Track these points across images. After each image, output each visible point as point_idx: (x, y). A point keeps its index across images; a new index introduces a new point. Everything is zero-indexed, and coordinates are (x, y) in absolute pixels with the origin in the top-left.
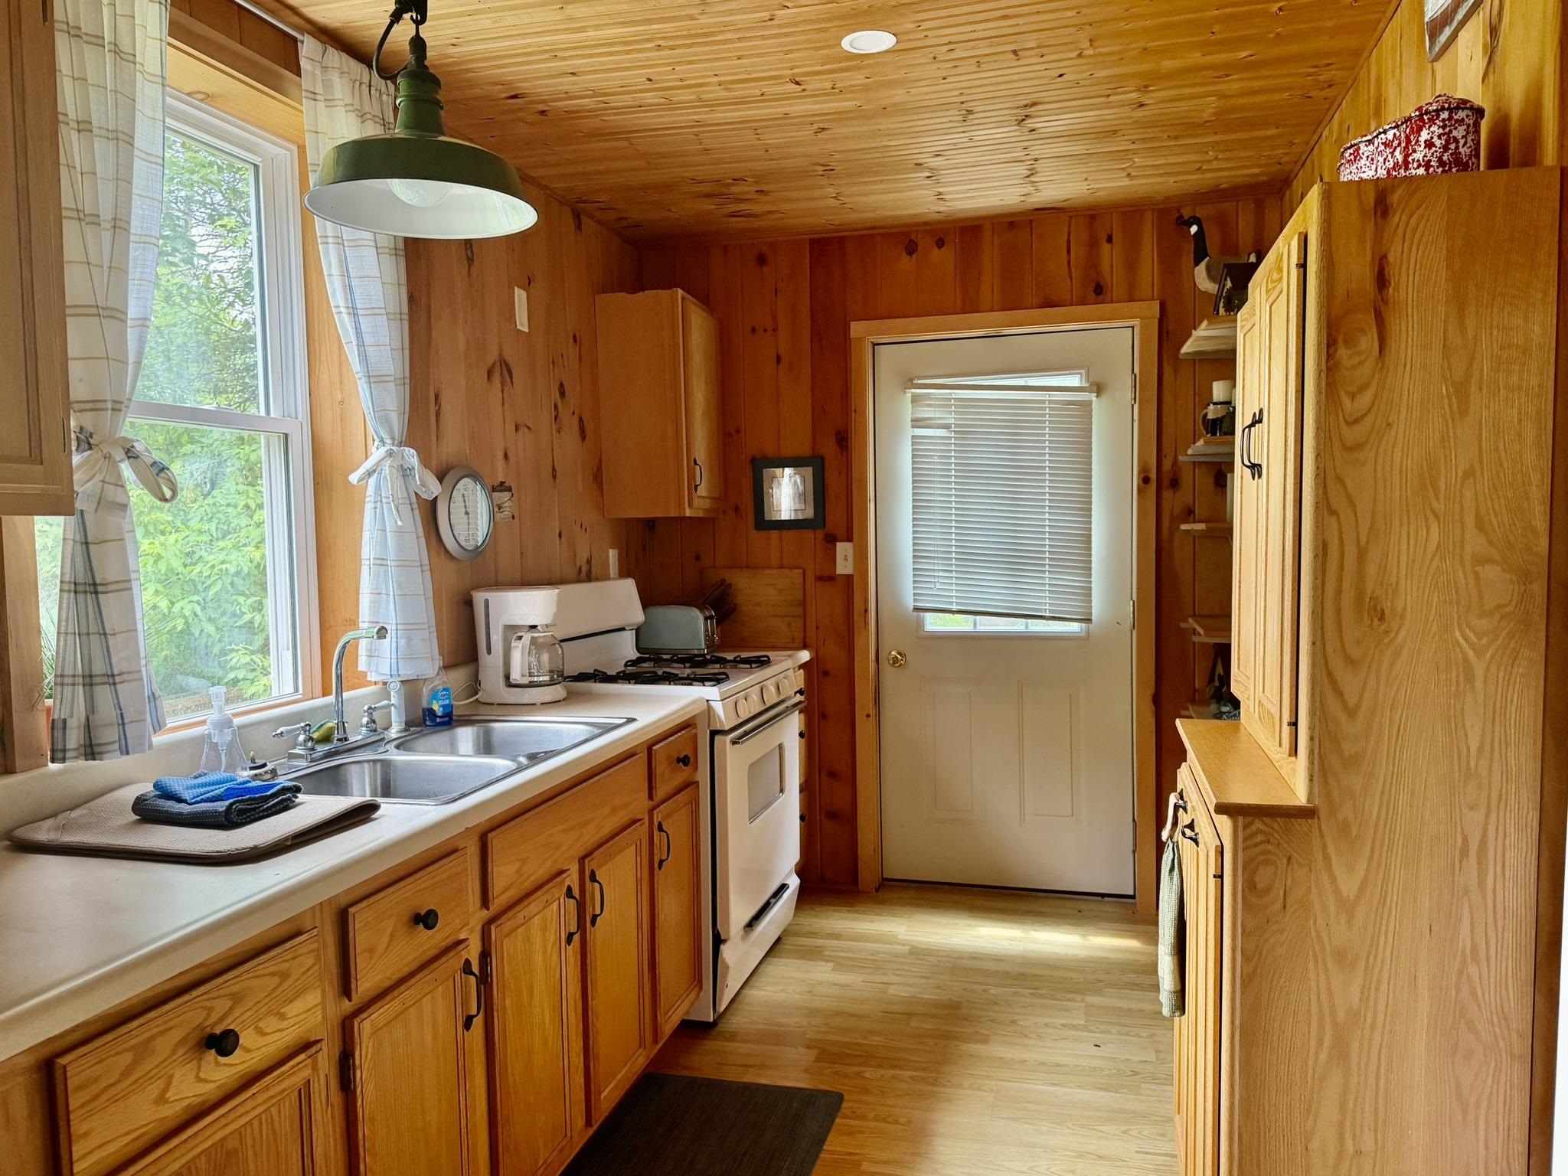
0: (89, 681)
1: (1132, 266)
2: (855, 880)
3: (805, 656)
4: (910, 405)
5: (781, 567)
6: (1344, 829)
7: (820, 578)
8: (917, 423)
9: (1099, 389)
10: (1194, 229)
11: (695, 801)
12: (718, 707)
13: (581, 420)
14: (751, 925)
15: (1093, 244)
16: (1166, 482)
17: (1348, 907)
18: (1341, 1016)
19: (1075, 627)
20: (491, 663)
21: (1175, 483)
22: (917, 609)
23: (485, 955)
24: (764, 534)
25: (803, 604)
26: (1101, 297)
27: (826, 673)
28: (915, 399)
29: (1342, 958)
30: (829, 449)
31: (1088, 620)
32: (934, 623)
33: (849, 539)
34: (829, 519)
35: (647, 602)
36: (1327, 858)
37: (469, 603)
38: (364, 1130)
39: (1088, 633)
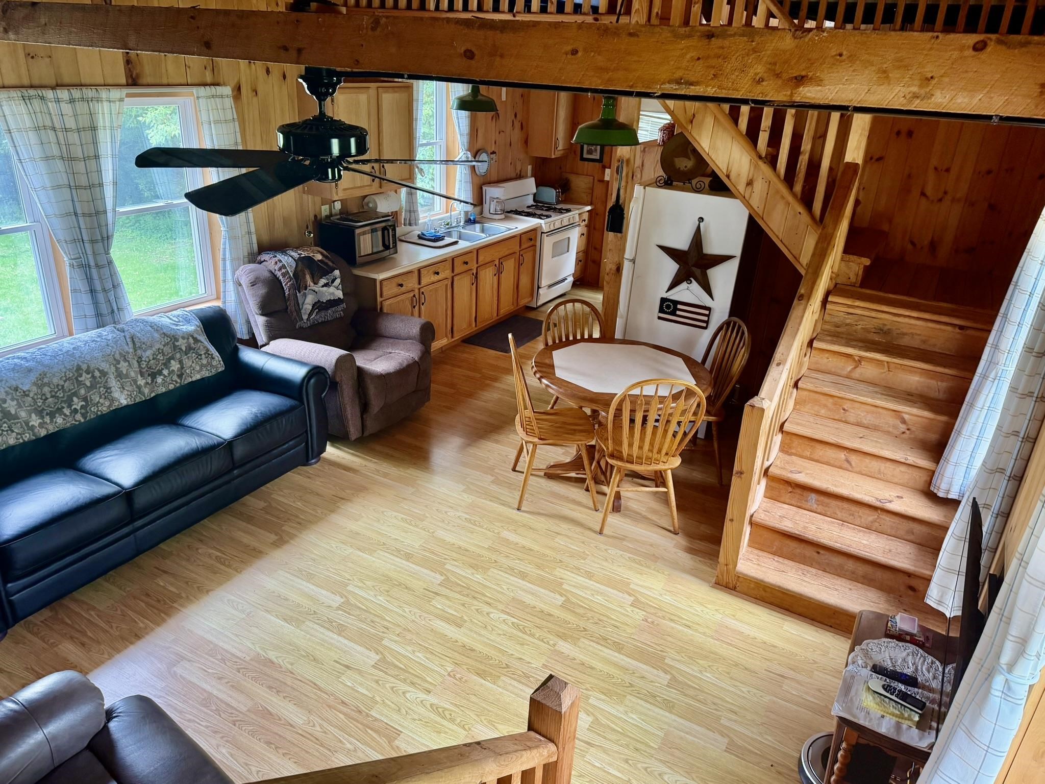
2: (598, 284)
3: (589, 208)
5: (587, 175)
7: (599, 181)
11: (535, 251)
12: (543, 225)
13: (522, 124)
14: (550, 286)
20: (486, 207)
23: (477, 273)
24: (582, 162)
25: (592, 189)
27: (597, 214)
33: (610, 168)
34: (604, 161)
35: (538, 185)
37: (481, 188)
38: (455, 295)
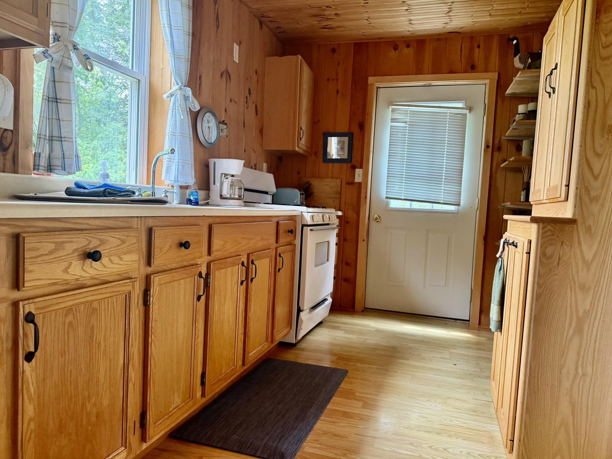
0: (51, 139)
1: (487, 58)
2: (353, 307)
3: (340, 213)
4: (391, 113)
5: (332, 178)
6: (588, 229)
7: (348, 183)
8: (393, 120)
9: (470, 109)
10: (515, 42)
11: (294, 251)
12: (305, 214)
13: (256, 106)
14: (314, 308)
15: (472, 49)
16: (496, 148)
17: (588, 265)
18: (581, 314)
19: (452, 208)
20: (215, 188)
21: (499, 149)
22: (387, 198)
23: (208, 274)
24: (326, 164)
25: (340, 193)
26: (473, 71)
28: (393, 111)
29: (583, 288)
30: (355, 129)
31: (459, 205)
32: (394, 204)
33: (361, 167)
34: (354, 159)
36: (580, 243)
38: (152, 324)
39: (458, 210)
